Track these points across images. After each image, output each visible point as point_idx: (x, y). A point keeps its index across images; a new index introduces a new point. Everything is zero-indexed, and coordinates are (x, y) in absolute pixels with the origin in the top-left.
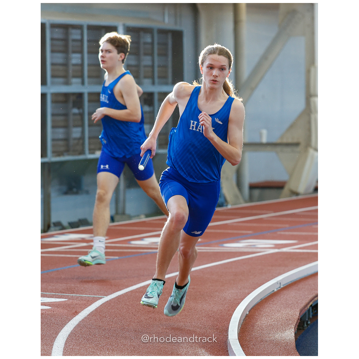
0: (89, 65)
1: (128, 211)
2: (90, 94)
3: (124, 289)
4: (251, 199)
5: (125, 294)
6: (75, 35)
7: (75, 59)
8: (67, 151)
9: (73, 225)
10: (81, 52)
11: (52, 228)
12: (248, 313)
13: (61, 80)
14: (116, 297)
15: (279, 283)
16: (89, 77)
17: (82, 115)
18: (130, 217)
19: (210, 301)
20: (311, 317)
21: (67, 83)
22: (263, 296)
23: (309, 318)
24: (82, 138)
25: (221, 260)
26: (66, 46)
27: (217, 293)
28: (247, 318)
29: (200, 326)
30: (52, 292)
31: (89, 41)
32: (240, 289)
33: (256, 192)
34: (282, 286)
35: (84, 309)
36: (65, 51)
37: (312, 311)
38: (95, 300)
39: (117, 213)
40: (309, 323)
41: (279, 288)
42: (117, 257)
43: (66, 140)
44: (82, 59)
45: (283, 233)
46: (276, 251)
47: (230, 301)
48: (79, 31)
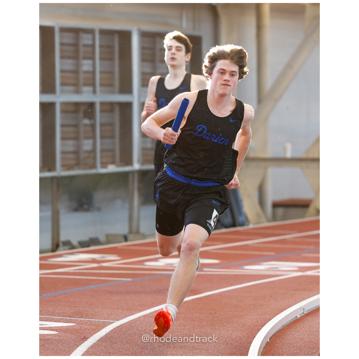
0: (101, 72)
1: (142, 230)
2: (102, 104)
3: (137, 313)
4: (274, 218)
5: (137, 318)
6: (86, 39)
7: (86, 65)
8: (78, 164)
9: (84, 244)
10: (93, 58)
11: (61, 248)
12: (269, 340)
13: (71, 88)
14: (128, 322)
15: (302, 308)
16: (101, 85)
17: (93, 126)
18: (144, 237)
19: (228, 327)
21: (78, 92)
22: (285, 323)
24: (94, 151)
25: (241, 283)
26: (77, 51)
27: (236, 319)
28: (268, 346)
30: (60, 315)
31: (101, 46)
32: (261, 315)
33: (280, 211)
34: (306, 312)
35: (93, 334)
36: (76, 56)
38: (105, 325)
39: (130, 232)
41: (303, 314)
42: (130, 280)
43: (76, 153)
44: (94, 65)
45: (307, 255)
46: (300, 274)
47: (249, 328)
48: (90, 36)
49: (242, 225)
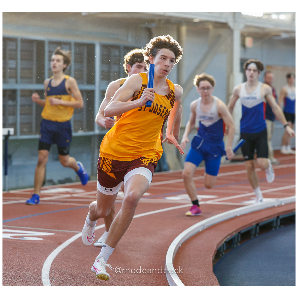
0: (75, 71)
9: (61, 182)
11: (47, 184)
12: (180, 246)
15: (203, 225)
19: (154, 237)
20: (225, 249)
22: (191, 234)
23: (223, 250)
27: (160, 231)
28: (180, 249)
29: (147, 254)
30: (44, 228)
31: (75, 54)
34: (205, 228)
35: (66, 240)
37: (226, 246)
38: (74, 234)
39: (92, 174)
40: (223, 253)
41: (203, 229)
46: (203, 203)
47: (168, 237)
48: (68, 47)
49: (165, 170)
